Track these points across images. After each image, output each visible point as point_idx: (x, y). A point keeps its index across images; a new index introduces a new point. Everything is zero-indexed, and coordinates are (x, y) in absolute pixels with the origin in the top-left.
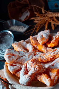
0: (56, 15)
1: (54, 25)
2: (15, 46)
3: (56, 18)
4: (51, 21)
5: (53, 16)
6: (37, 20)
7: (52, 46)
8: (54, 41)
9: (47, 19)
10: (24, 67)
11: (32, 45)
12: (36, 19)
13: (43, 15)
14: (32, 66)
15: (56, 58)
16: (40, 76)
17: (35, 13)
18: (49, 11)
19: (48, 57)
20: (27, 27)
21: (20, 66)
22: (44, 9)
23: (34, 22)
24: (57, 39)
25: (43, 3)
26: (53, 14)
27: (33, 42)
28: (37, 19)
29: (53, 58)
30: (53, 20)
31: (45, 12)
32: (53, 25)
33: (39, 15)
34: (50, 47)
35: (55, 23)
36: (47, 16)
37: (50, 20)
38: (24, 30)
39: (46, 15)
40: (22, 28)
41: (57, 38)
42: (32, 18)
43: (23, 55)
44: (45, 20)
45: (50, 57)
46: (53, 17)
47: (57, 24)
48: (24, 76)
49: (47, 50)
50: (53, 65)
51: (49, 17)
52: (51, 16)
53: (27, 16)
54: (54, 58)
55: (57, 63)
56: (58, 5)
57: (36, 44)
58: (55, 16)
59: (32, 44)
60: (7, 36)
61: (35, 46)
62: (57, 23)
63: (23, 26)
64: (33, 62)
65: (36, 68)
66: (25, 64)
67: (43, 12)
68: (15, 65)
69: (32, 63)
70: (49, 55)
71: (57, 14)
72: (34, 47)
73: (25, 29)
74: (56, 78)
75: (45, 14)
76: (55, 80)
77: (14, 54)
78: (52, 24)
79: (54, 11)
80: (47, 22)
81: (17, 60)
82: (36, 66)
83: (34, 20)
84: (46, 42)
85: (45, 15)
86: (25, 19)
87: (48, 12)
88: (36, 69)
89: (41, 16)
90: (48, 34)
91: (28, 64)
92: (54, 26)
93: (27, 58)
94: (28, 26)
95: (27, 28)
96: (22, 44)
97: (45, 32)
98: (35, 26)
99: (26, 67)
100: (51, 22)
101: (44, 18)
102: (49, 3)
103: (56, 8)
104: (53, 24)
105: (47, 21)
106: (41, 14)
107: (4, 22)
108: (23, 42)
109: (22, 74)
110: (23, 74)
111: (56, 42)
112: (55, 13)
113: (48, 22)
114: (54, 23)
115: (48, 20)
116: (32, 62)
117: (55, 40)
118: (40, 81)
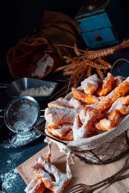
0: (102, 53)
1: (102, 70)
3: (103, 58)
4: (96, 66)
5: (97, 56)
6: (70, 70)
7: (105, 93)
9: (87, 64)
10: (76, 120)
11: (77, 99)
12: (67, 68)
13: (78, 58)
14: (86, 115)
15: (113, 103)
16: (98, 124)
17: (65, 57)
18: (87, 49)
19: (102, 104)
20: (53, 85)
22: (78, 47)
23: (64, 74)
24: (108, 82)
25: (74, 38)
26: (96, 54)
27: (78, 94)
28: (69, 68)
29: (109, 103)
30: (99, 63)
31: (81, 52)
32: (100, 71)
33: (71, 60)
34: (103, 95)
35: (103, 68)
36: (85, 58)
37: (93, 63)
38: (49, 91)
39: (85, 56)
40: (45, 89)
41: (109, 80)
42: (60, 69)
43: (69, 111)
44: (85, 67)
45: (105, 102)
46: (97, 59)
47: (106, 68)
49: (99, 99)
51: (90, 59)
52: (93, 57)
53: (48, 68)
54: (111, 103)
56: (101, 36)
57: (82, 97)
58: (100, 55)
60: (23, 106)
61: (82, 99)
62: (107, 66)
63: (45, 87)
66: (77, 116)
67: (78, 53)
68: (60, 127)
69: (85, 111)
71: (103, 51)
72: (80, 101)
73: (51, 90)
74: (116, 118)
75: (81, 56)
78: (98, 71)
79: (97, 49)
82: (91, 112)
83: (62, 71)
84: (96, 89)
85: (83, 57)
86: (45, 73)
87: (86, 52)
88: (91, 115)
89: (76, 60)
90: (95, 79)
91: (80, 115)
92: (102, 73)
94: (56, 84)
97: (92, 79)
98: (69, 80)
101: (81, 63)
102: (83, 35)
103: (99, 42)
105: (88, 66)
106: (75, 58)
107: (6, 87)
108: (62, 99)
111: (108, 86)
112: (99, 51)
113: (90, 68)
114: (101, 67)
115: (89, 64)
117: (107, 84)
118: (99, 129)
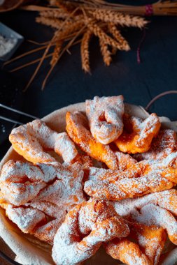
0: (122, 18)
1: (110, 48)
2: (21, 144)
3: (119, 26)
5: (111, 20)
6: (50, 18)
7: (133, 152)
8: (143, 143)
10: (70, 223)
11: (71, 139)
12: (46, 11)
13: (75, 7)
14: (96, 222)
15: (150, 193)
16: (115, 247)
19: (130, 191)
20: (14, 38)
21: (45, 210)
23: (38, 20)
24: (149, 135)
26: (111, 15)
27: (77, 132)
28: (51, 14)
32: (106, 48)
35: (113, 44)
37: (98, 29)
38: (5, 49)
41: (151, 133)
42: (32, 8)
43: (54, 177)
45: (135, 190)
46: (108, 22)
47: (119, 47)
48: (72, 246)
49: (117, 160)
50: (138, 209)
51: (96, 19)
52: (102, 18)
54: (146, 193)
55: (152, 205)
57: (83, 140)
58: (117, 20)
59: (71, 137)
61: (82, 145)
62: (121, 44)
64: (100, 213)
65: (112, 231)
66: (75, 215)
68: (27, 205)
69: (97, 214)
70: (133, 186)
72: (77, 146)
73: (9, 46)
76: (156, 259)
77: (29, 177)
80: (86, 32)
81: (38, 194)
82: (111, 225)
83: (37, 14)
88: (109, 233)
91: (81, 213)
92: (108, 52)
93: (69, 188)
94: (20, 37)
95: (15, 41)
96: (38, 132)
99: (77, 221)
100: (100, 37)
101: (78, 17)
104: (105, 45)
108: (39, 126)
109: (64, 240)
110: (69, 242)
114: (111, 42)
115: (91, 28)
116: (98, 211)
117: (146, 140)
118: (114, 257)
